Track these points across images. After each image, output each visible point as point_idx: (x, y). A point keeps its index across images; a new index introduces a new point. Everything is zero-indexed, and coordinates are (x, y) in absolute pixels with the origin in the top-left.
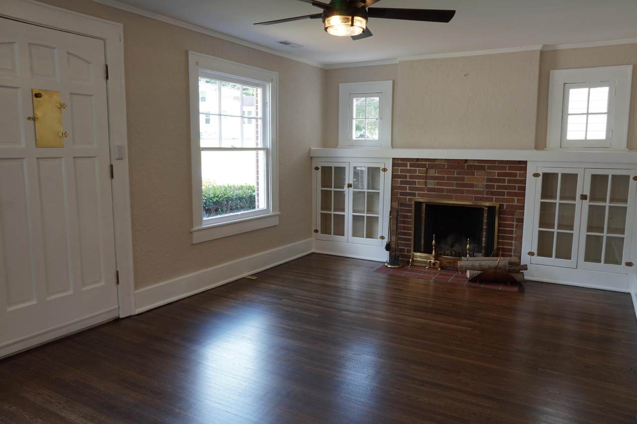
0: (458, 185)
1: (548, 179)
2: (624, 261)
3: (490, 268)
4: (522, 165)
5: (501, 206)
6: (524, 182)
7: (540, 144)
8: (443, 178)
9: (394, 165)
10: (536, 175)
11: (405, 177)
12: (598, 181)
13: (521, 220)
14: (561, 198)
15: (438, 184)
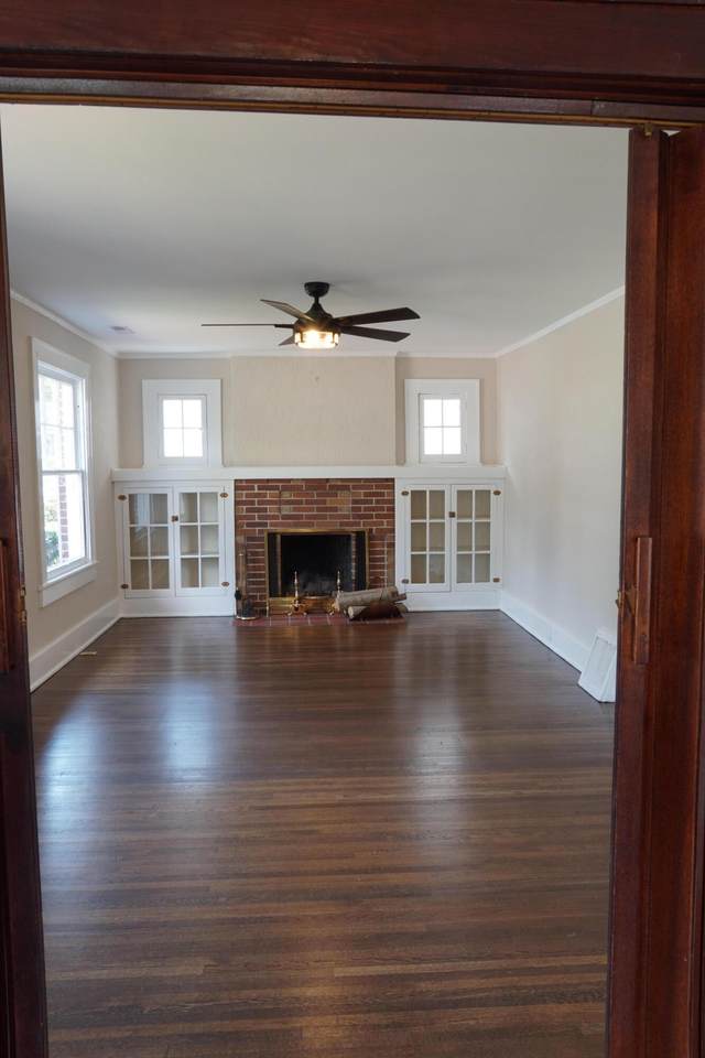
0: (319, 509)
1: (417, 497)
2: (492, 578)
3: (373, 601)
4: (389, 483)
5: (371, 530)
6: (393, 502)
7: (401, 459)
8: (301, 502)
9: (236, 488)
10: (405, 493)
11: (252, 503)
12: (463, 496)
13: (392, 545)
14: (431, 517)
15: (295, 509)
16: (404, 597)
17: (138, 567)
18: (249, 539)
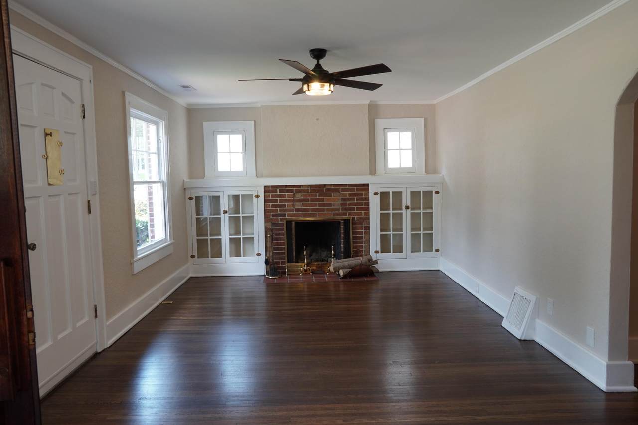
0: (319, 205)
1: (384, 196)
2: (434, 249)
3: (356, 265)
4: (366, 187)
5: (354, 218)
6: (368, 199)
7: (373, 172)
8: (308, 200)
9: (265, 192)
10: (376, 194)
11: (276, 201)
12: (415, 195)
13: (368, 228)
14: (393, 210)
15: (303, 205)
16: (376, 262)
17: (202, 244)
18: (274, 224)
